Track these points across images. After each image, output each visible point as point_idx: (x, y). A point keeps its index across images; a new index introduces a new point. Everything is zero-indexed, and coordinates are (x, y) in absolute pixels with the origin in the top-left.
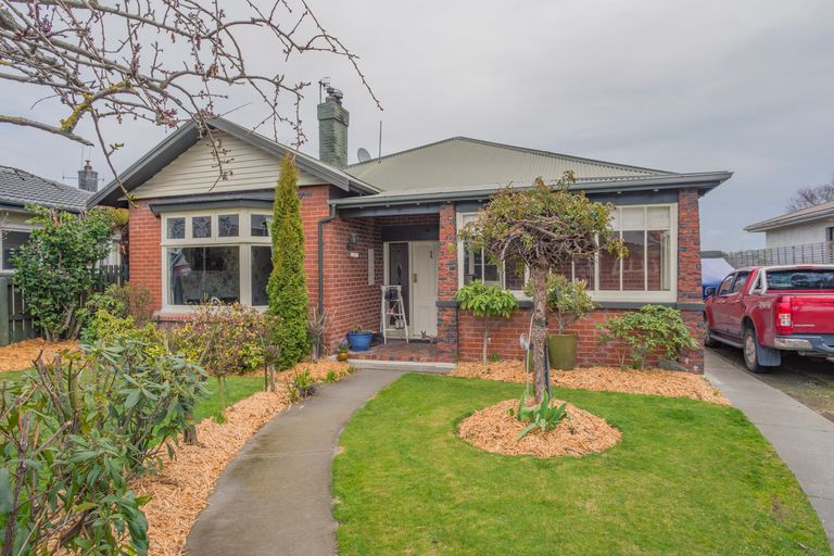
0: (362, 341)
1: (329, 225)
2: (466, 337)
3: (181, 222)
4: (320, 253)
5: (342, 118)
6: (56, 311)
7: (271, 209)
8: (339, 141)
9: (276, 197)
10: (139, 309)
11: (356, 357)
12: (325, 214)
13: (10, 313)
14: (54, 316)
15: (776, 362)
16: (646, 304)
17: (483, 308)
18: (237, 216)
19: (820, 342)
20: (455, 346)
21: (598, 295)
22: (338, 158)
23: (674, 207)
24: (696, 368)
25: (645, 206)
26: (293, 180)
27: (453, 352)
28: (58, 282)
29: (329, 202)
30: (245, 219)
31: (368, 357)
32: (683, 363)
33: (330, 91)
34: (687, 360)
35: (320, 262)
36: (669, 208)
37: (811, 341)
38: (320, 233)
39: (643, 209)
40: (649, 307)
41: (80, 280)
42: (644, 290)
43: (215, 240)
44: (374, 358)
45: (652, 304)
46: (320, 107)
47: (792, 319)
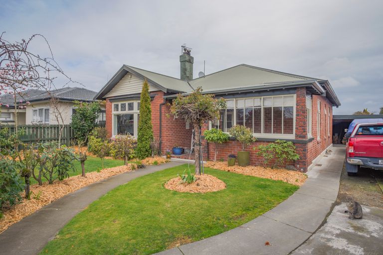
0: (177, 151)
1: (163, 106)
2: (212, 151)
3: (118, 105)
4: (161, 116)
5: (190, 60)
6: (82, 136)
7: (139, 100)
8: (188, 70)
9: (141, 96)
10: (104, 136)
11: (174, 157)
12: (162, 102)
13: (70, 136)
14: (82, 138)
15: (356, 171)
16: (278, 139)
17: (210, 139)
18: (133, 103)
19: (367, 161)
20: (207, 155)
21: (263, 135)
22: (188, 77)
23: (295, 96)
24: (302, 169)
25: (283, 96)
26: (148, 90)
27: (206, 156)
28: (83, 126)
29: (163, 97)
30: (136, 104)
31: (177, 158)
32: (296, 167)
33: (185, 50)
34: (298, 166)
35: (161, 120)
36: (293, 96)
37: (362, 160)
38: (160, 109)
39: (282, 97)
40: (278, 141)
41: (89, 126)
42: (281, 133)
43: (127, 112)
44: (179, 158)
45: (280, 140)
46: (181, 56)
47: (354, 149)
